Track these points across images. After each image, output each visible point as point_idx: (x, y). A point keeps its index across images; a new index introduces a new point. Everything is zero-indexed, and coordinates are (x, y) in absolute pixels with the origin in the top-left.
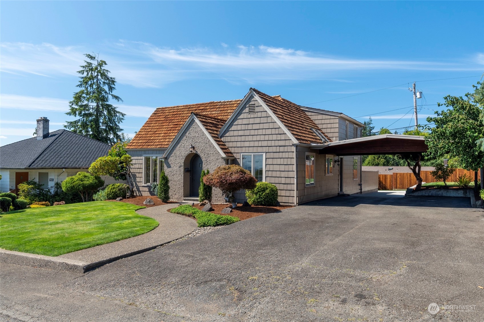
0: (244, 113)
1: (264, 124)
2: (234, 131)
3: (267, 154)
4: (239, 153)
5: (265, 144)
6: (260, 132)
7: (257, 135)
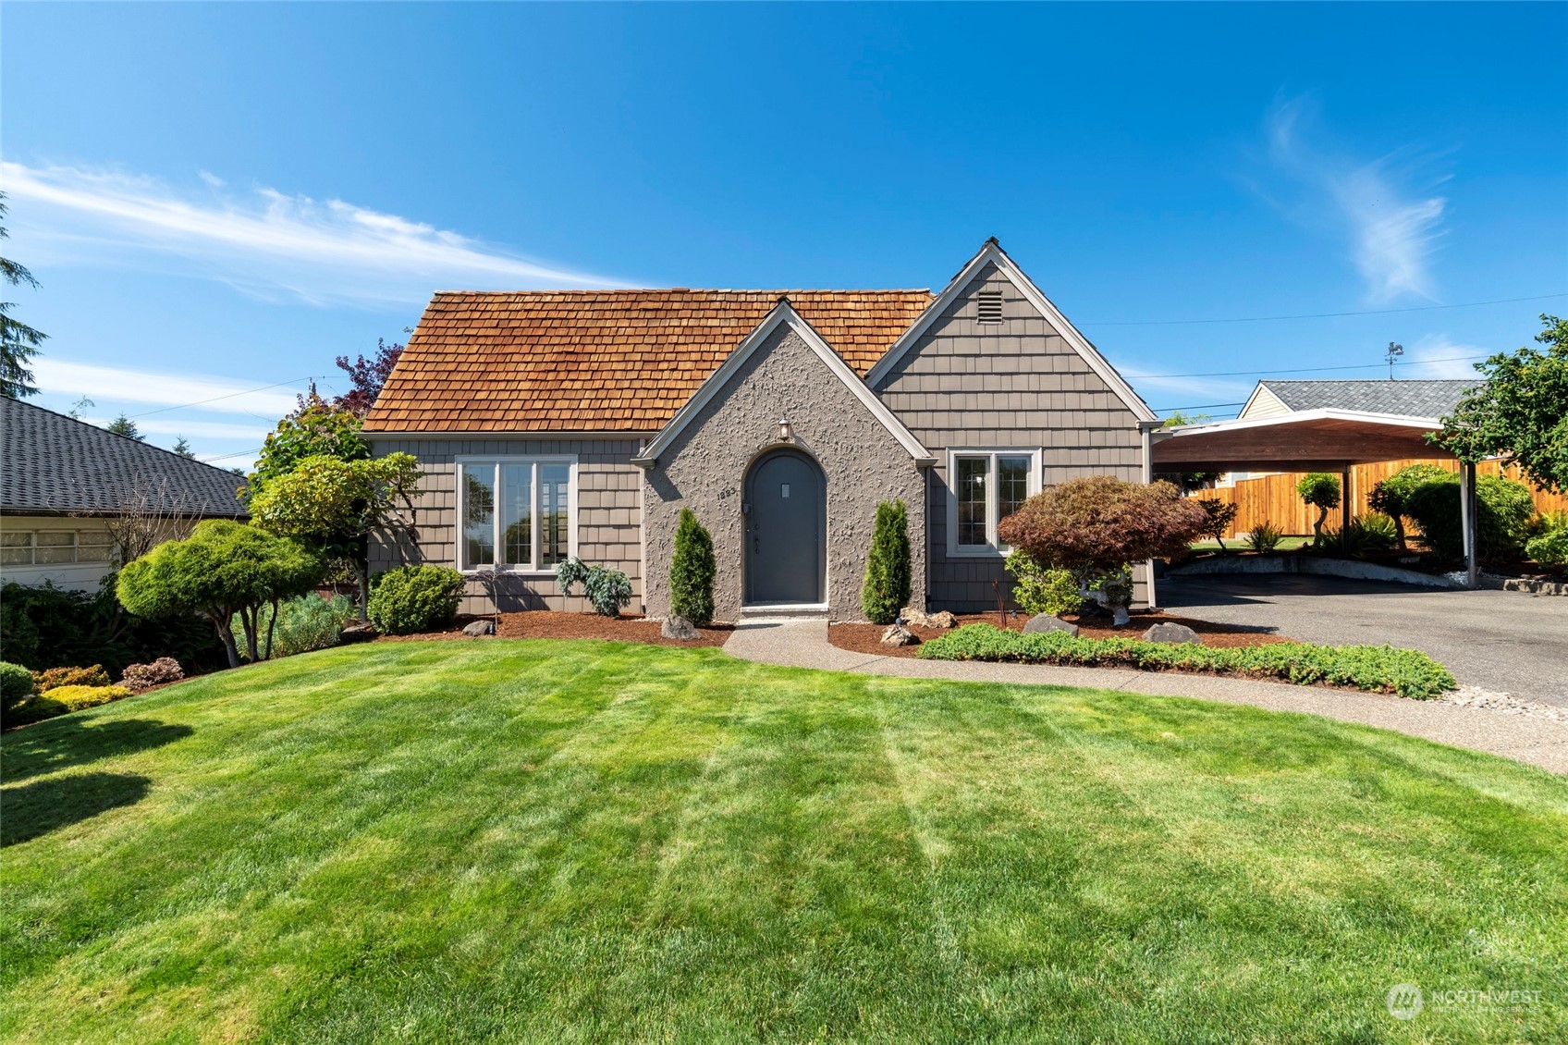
0: (960, 318)
1: (1034, 358)
2: (920, 374)
3: (1046, 452)
4: (944, 449)
5: (1040, 420)
6: (1020, 383)
7: (1008, 392)
